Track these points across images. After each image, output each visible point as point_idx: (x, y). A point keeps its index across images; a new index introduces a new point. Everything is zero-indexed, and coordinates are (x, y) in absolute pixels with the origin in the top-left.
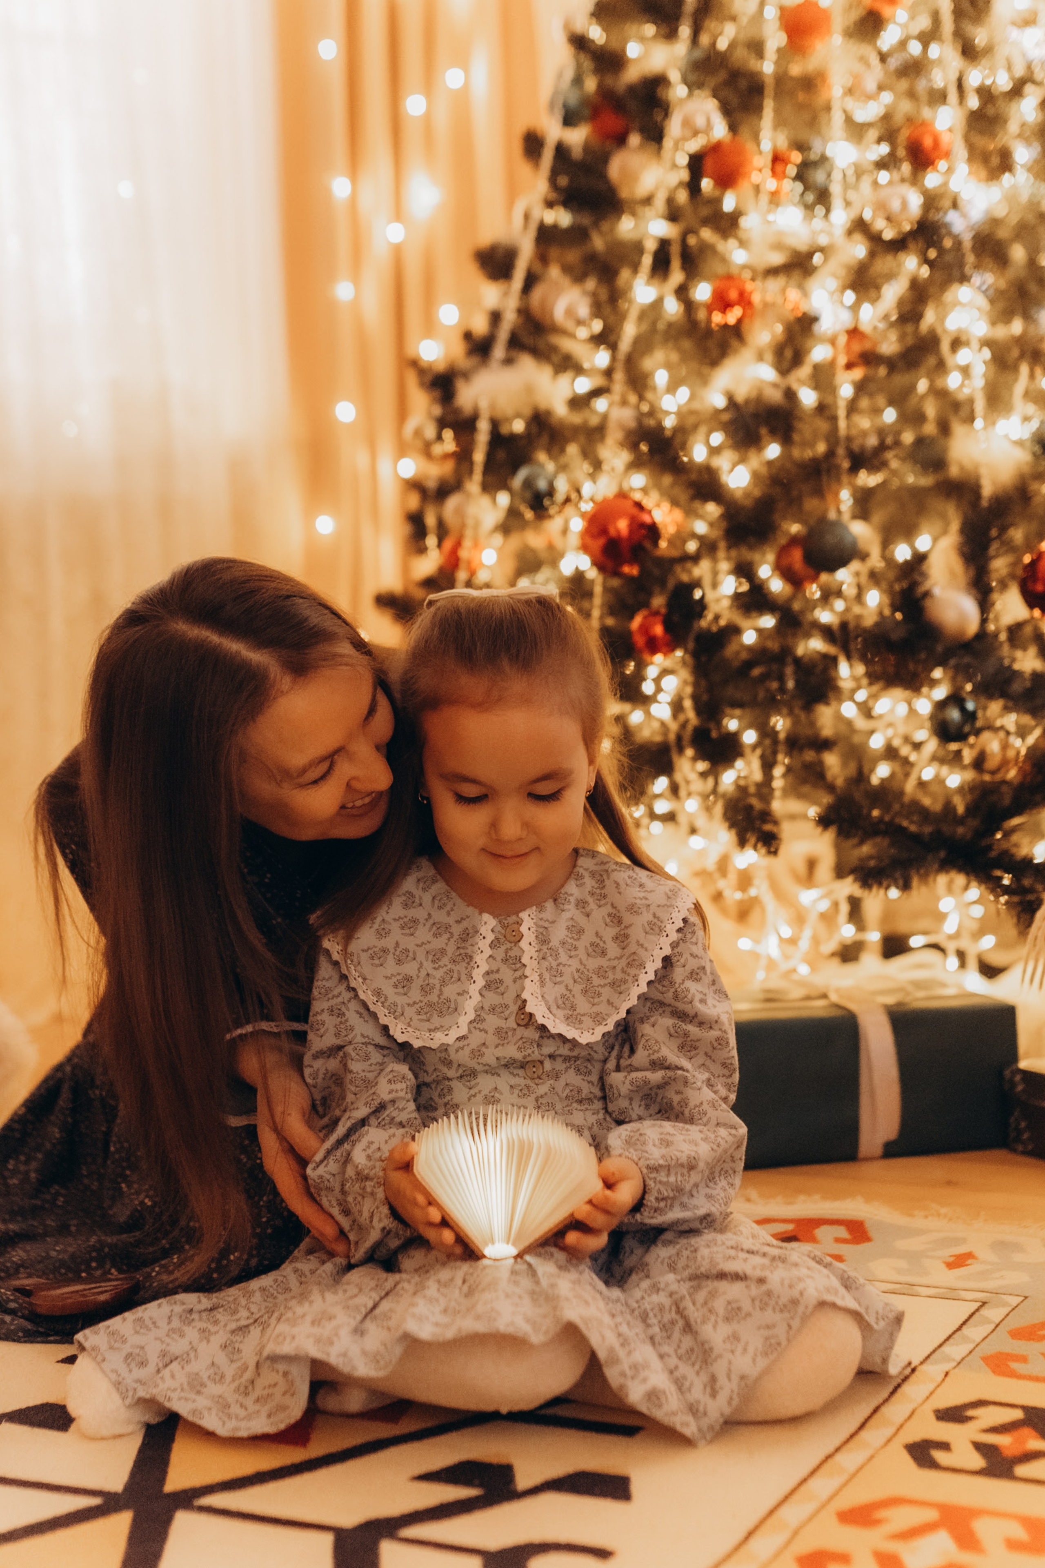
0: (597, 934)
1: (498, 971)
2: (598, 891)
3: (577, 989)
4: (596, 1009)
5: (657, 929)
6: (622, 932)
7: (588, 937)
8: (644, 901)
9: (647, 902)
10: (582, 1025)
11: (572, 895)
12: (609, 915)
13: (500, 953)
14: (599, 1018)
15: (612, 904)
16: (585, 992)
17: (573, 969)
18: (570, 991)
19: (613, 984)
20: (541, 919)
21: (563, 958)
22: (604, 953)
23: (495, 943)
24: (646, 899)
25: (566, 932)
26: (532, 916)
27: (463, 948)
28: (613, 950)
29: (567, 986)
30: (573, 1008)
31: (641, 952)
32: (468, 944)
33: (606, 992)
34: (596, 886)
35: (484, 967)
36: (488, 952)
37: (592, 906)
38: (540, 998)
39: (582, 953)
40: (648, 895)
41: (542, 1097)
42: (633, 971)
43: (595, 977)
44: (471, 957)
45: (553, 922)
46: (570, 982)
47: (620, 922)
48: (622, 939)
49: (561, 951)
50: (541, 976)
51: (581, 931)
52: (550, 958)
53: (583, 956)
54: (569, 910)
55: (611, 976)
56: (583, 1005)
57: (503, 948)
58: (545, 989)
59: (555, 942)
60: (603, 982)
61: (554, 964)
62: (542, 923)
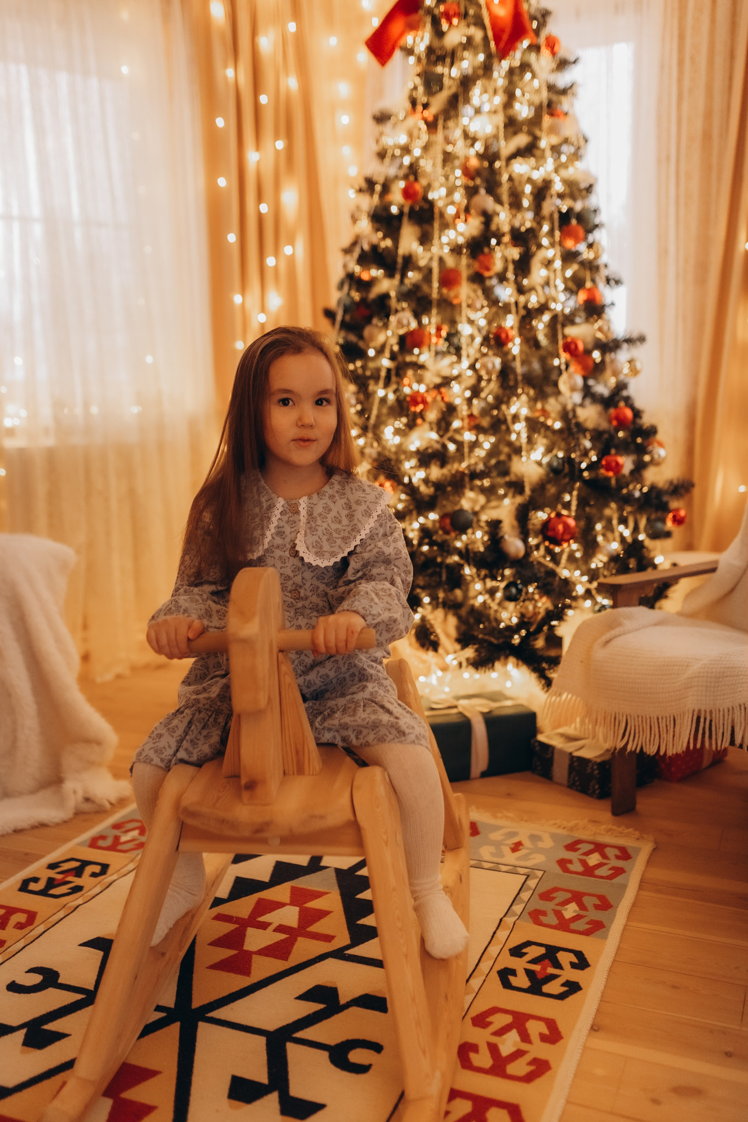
0: (338, 512)
1: (283, 527)
2: (341, 491)
3: (324, 538)
4: (333, 549)
5: (368, 514)
6: (351, 513)
7: (333, 514)
8: (364, 499)
9: (366, 500)
10: (324, 557)
11: (327, 492)
12: (345, 504)
13: (285, 518)
14: (333, 554)
15: (348, 498)
16: (328, 540)
17: (323, 528)
18: (321, 539)
19: (343, 538)
20: (310, 503)
21: (319, 522)
22: (340, 522)
23: (284, 512)
24: (365, 498)
25: (322, 509)
26: (305, 502)
27: (267, 513)
28: (345, 521)
29: (319, 537)
30: (321, 547)
31: (359, 524)
32: (269, 512)
33: (339, 542)
34: (341, 488)
35: (276, 523)
36: (279, 516)
37: (337, 497)
38: (303, 542)
39: (329, 521)
40: (366, 496)
41: (298, 609)
42: (354, 533)
43: (334, 533)
44: (270, 519)
45: (316, 504)
46: (321, 535)
47: (350, 508)
48: (351, 516)
49: (318, 518)
50: (305, 531)
51: (330, 510)
52: (312, 522)
53: (330, 522)
54: (325, 499)
55: (342, 534)
56: (326, 547)
57: (288, 515)
58: (306, 538)
59: (315, 514)
60: (338, 536)
61: (314, 525)
62: (310, 505)
